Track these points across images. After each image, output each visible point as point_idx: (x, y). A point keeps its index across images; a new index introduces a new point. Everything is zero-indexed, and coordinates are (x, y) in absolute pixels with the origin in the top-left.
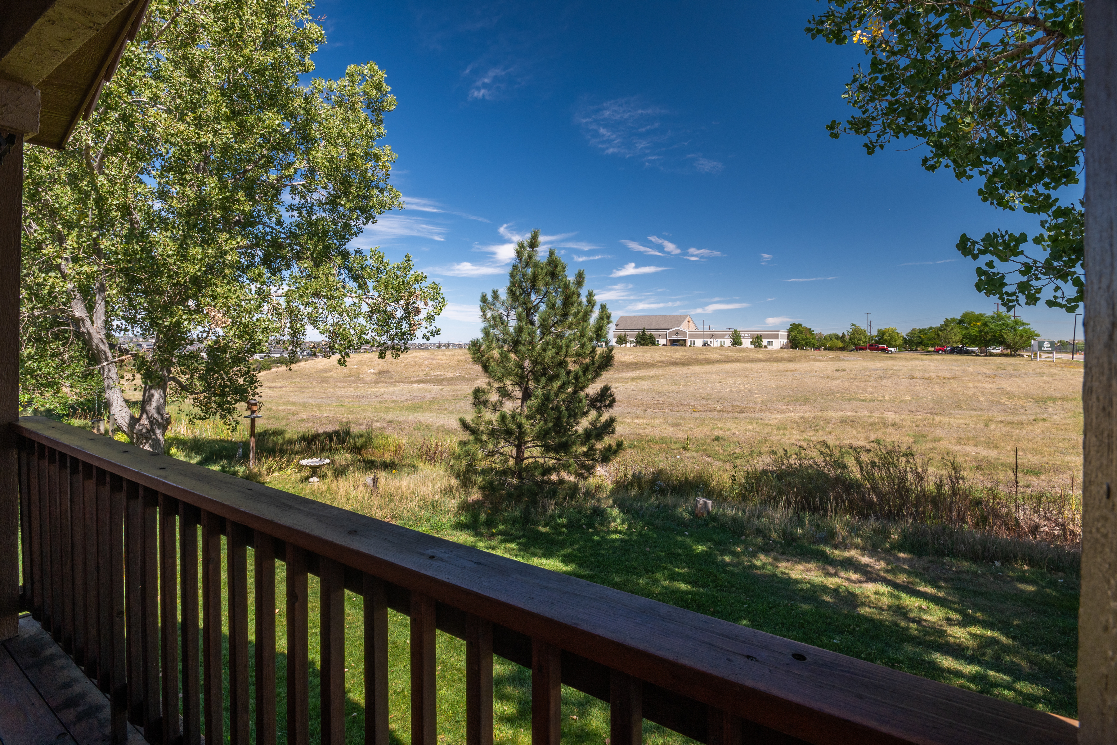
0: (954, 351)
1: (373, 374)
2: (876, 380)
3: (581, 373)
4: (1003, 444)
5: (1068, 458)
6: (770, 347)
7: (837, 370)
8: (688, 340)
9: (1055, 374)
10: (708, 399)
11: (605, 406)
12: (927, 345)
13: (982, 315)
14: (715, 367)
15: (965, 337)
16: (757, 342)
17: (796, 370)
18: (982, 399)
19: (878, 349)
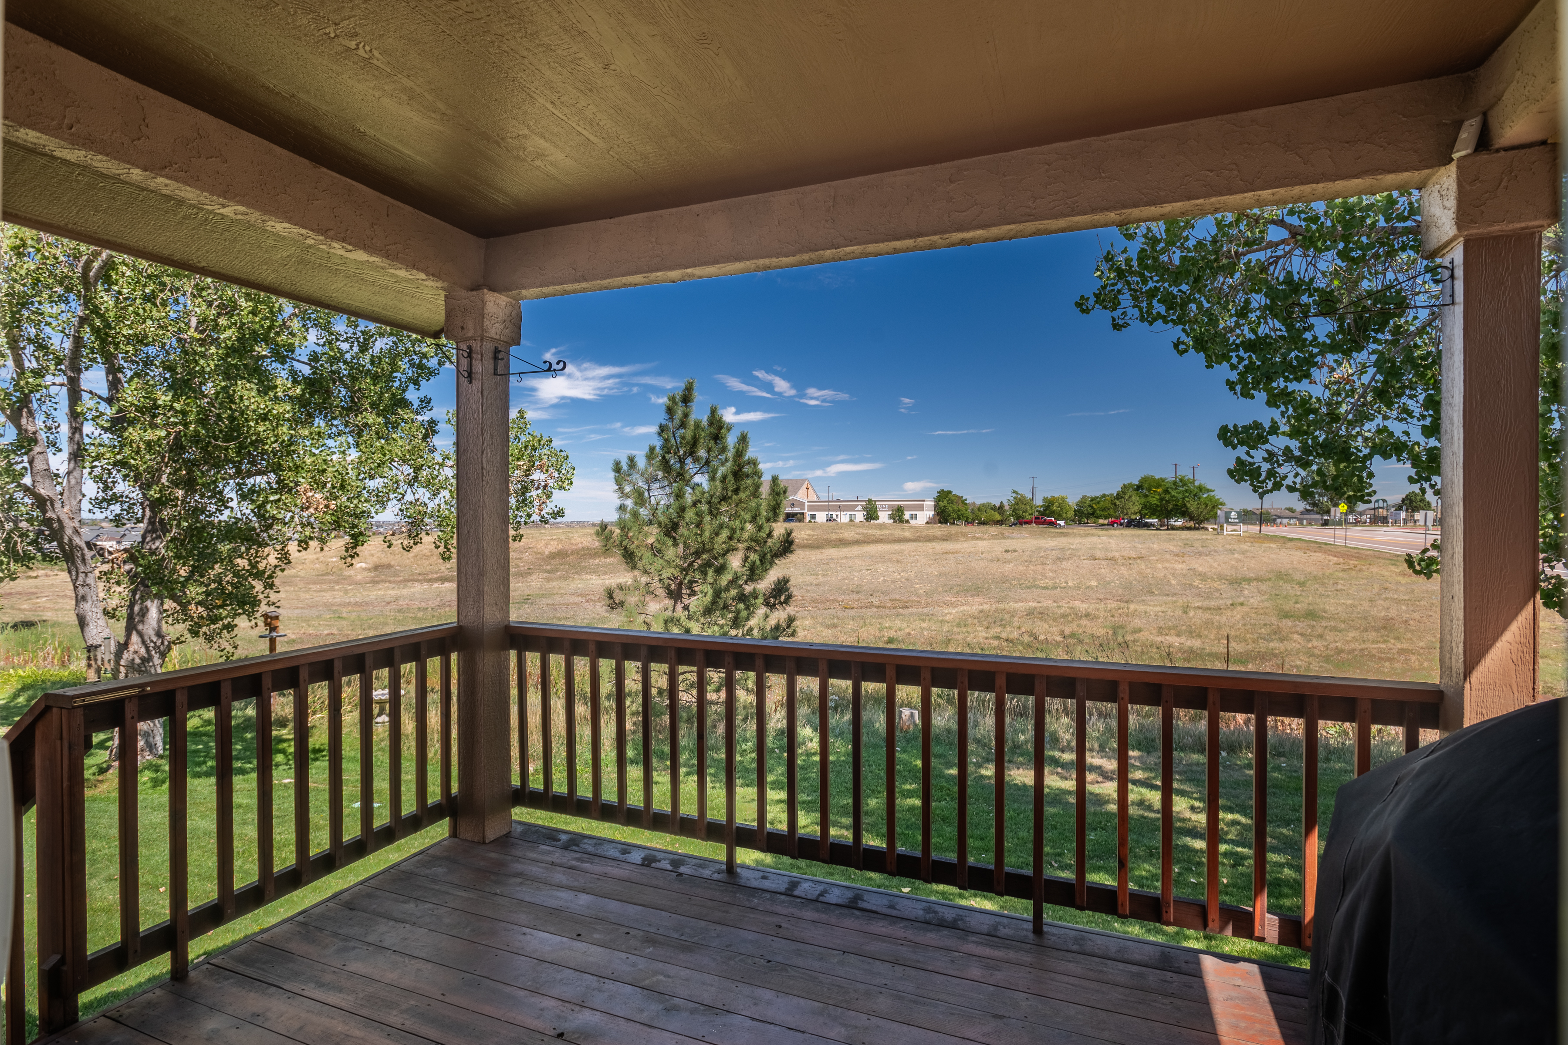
0: (1131, 524)
1: (365, 569)
2: (1054, 562)
3: (758, 562)
4: (1206, 633)
5: (1272, 645)
6: (912, 522)
7: (1007, 551)
8: (808, 513)
9: (1247, 551)
10: (858, 592)
11: (781, 603)
12: (1098, 517)
13: (1163, 480)
14: (856, 550)
15: (1145, 506)
16: (898, 515)
17: (957, 552)
18: (1173, 582)
19: (1045, 523)
